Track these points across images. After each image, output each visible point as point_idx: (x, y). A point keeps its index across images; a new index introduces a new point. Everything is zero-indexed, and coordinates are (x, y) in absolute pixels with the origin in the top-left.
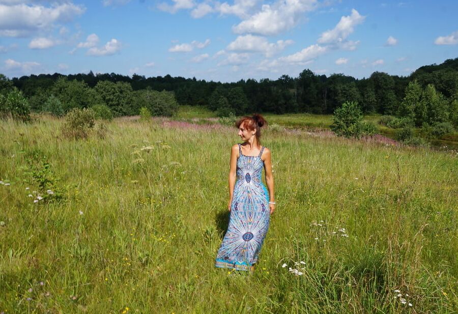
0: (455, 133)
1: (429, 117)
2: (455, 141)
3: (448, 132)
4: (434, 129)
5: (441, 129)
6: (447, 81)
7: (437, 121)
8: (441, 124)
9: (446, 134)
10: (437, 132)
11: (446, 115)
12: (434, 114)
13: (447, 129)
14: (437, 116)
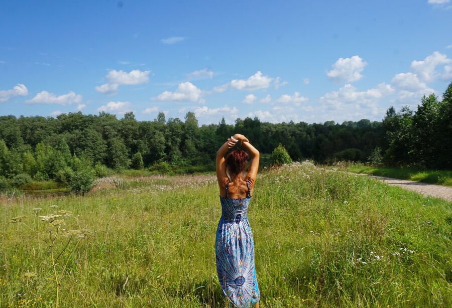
0: (34, 182)
1: (4, 170)
2: (36, 190)
3: (27, 182)
4: (13, 181)
5: (20, 180)
6: (8, 136)
7: (12, 173)
8: (18, 176)
9: (26, 184)
10: (16, 184)
11: (19, 166)
12: (8, 167)
13: (26, 179)
14: (12, 169)
